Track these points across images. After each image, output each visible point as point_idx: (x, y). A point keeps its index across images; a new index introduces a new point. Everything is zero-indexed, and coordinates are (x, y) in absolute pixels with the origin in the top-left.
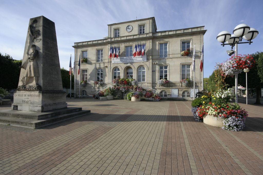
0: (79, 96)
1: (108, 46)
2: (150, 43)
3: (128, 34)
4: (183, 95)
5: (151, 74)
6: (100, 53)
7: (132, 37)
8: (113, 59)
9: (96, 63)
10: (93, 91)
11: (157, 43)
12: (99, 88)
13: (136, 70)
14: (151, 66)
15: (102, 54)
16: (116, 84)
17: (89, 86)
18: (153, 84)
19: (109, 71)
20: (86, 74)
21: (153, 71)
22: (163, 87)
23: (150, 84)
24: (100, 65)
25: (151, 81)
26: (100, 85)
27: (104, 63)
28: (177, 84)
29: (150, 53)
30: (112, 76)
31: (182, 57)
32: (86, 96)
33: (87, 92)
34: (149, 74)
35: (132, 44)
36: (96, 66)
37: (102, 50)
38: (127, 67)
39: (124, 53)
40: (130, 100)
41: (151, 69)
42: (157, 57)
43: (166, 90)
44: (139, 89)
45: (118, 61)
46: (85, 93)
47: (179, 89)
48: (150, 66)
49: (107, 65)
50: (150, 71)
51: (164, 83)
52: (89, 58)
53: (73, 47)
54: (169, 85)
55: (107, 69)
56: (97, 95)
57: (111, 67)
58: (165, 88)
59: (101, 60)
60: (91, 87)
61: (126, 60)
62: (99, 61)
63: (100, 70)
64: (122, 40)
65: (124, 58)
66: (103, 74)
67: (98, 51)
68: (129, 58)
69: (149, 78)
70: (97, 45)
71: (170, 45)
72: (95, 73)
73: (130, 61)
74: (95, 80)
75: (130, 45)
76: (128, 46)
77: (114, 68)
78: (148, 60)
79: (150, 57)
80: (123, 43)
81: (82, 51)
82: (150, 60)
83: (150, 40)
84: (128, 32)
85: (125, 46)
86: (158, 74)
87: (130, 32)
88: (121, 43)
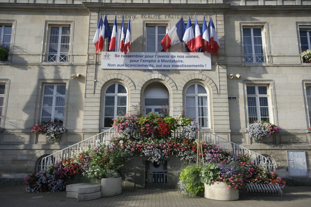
1: (88, 17)
2: (220, 23)
5: (227, 105)
6: (60, 35)
8: (107, 56)
9: (44, 63)
10: (19, 158)
11: (237, 24)
12: (46, 147)
13: (181, 92)
14: (224, 82)
15: (66, 40)
16: (129, 133)
17: (6, 139)
18: (233, 136)
19: (88, 91)
21: (232, 99)
22: (262, 144)
24: (57, 72)
25: (228, 127)
26: (53, 135)
27: (73, 66)
28: (299, 136)
30: (98, 109)
31: (305, 64)
34: (220, 105)
35: (167, 19)
36: (41, 73)
37: (66, 28)
38: (151, 82)
39: (141, 42)
40: (201, 194)
41: (226, 92)
42: (238, 60)
43: (271, 153)
44: (211, 153)
47: (308, 151)
48: (221, 83)
49: (84, 74)
50: (222, 96)
51: (268, 133)
52: (18, 47)
54: (277, 138)
55: (82, 86)
56: (45, 175)
57: (96, 78)
58: (268, 147)
59: (62, 56)
60: (15, 144)
61: (149, 61)
62: (55, 59)
63: (55, 88)
64: (139, 4)
65: (141, 56)
66: (68, 100)
67: (51, 27)
68: (159, 57)
69: (221, 117)
70: (49, 9)
71: (270, 31)
72: (37, 95)
73: (161, 66)
74: (33, 121)
75: (161, 21)
76: (155, 22)
77: (106, 83)
78: (215, 67)
79: (222, 58)
80: (139, 15)
82: (220, 67)
83: (220, 15)
85: (144, 21)
86: (245, 108)
88: (134, 14)
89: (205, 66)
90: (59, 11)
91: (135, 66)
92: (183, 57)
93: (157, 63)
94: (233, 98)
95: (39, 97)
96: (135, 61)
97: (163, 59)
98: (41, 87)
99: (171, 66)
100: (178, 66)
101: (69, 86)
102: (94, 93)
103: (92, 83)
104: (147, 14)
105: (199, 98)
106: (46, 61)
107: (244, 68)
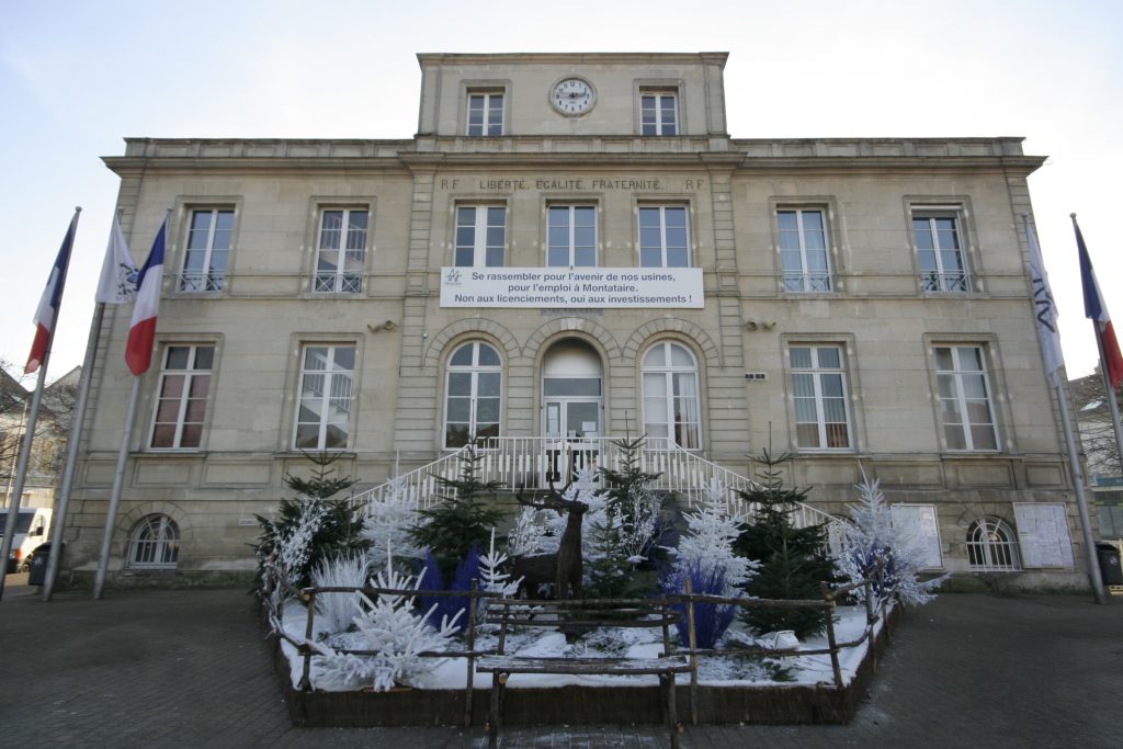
0: (100, 570)
1: (408, 185)
3: (564, 127)
4: (970, 547)
6: (345, 230)
7: (597, 147)
8: (455, 278)
9: (306, 295)
10: (243, 521)
13: (632, 363)
14: (735, 338)
15: (357, 240)
19: (406, 362)
20: (193, 378)
21: (756, 378)
23: (743, 469)
24: (335, 315)
25: (746, 445)
27: (372, 300)
28: (919, 470)
30: (431, 403)
32: (172, 566)
33: (184, 536)
34: (728, 392)
35: (597, 189)
38: (561, 337)
39: (535, 243)
41: (737, 361)
42: (768, 285)
45: (485, 295)
46: (161, 540)
48: (727, 341)
49: (396, 319)
50: (730, 372)
57: (424, 330)
58: (844, 496)
59: (348, 278)
60: (232, 489)
61: (555, 289)
62: (331, 286)
63: (331, 351)
64: (529, 154)
65: (534, 277)
66: (360, 383)
67: (326, 212)
68: (577, 278)
69: (731, 422)
70: (321, 168)
71: (844, 218)
72: (287, 372)
73: (583, 300)
74: (277, 433)
75: (582, 194)
76: (568, 198)
77: (451, 340)
78: (713, 302)
79: (728, 281)
80: (530, 179)
81: (188, 206)
82: (725, 302)
83: (722, 179)
84: (565, 115)
85: (542, 194)
86: (786, 400)
87: (582, 115)
88: (518, 177)
89: (687, 298)
90: (343, 172)
91: (520, 299)
92: (636, 278)
93: (573, 294)
94: (758, 376)
95: (292, 375)
96: (521, 288)
97: (587, 283)
98: (296, 352)
99: (606, 300)
100: (624, 300)
101: (364, 348)
102: (421, 367)
103: (417, 341)
104: (549, 177)
105: (676, 376)
106: (309, 289)
107: (782, 304)
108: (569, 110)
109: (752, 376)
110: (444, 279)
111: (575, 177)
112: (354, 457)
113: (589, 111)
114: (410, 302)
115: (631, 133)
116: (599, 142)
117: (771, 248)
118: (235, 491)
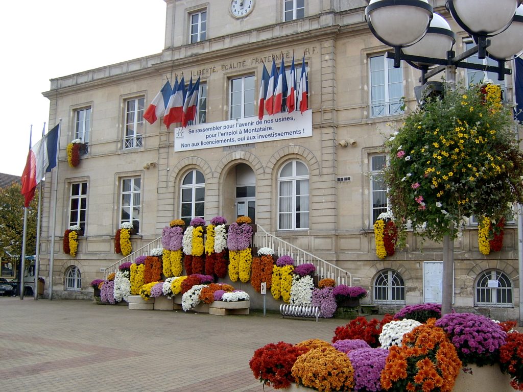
2: (327, 57)
3: (237, 27)
4: (478, 291)
5: (333, 191)
6: (136, 111)
7: (253, 39)
8: (181, 133)
13: (269, 176)
14: (329, 155)
17: (91, 248)
18: (343, 241)
19: (160, 185)
20: (82, 200)
21: (344, 181)
23: (329, 240)
25: (332, 226)
27: (146, 152)
29: (325, 97)
33: (82, 276)
35: (254, 65)
37: (142, 100)
38: (234, 164)
39: (221, 107)
41: (331, 170)
43: (401, 266)
45: (195, 142)
46: (76, 277)
47: (460, 263)
48: (325, 157)
49: (156, 161)
50: (325, 178)
53: (46, 94)
57: (168, 166)
59: (138, 139)
60: (97, 254)
61: (229, 134)
62: (131, 145)
63: (133, 182)
65: (218, 128)
66: (143, 197)
67: (128, 102)
68: (241, 125)
69: (324, 211)
72: (114, 194)
73: (244, 139)
74: (111, 226)
75: (245, 70)
76: (239, 73)
77: (180, 170)
78: (318, 131)
79: (328, 116)
80: (218, 66)
81: (74, 110)
82: (325, 131)
83: (328, 44)
84: (238, 19)
85: (224, 74)
86: (363, 194)
87: (247, 16)
88: (212, 66)
89: (302, 131)
90: (133, 79)
91: (212, 143)
92: (272, 121)
93: (239, 136)
94: (346, 179)
95: (116, 196)
96: (212, 136)
97: (245, 128)
98: (117, 183)
99: (256, 137)
100: (266, 136)
101: (144, 179)
102: (167, 187)
103: (164, 173)
104: (228, 62)
105: (298, 182)
106: (122, 147)
107: (365, 127)
108: (240, 15)
109: (342, 179)
110: (176, 135)
111: (241, 60)
112: (141, 237)
113: (251, 12)
114: (162, 150)
115: (274, 22)
116: (255, 33)
117: (360, 87)
118: (98, 255)
